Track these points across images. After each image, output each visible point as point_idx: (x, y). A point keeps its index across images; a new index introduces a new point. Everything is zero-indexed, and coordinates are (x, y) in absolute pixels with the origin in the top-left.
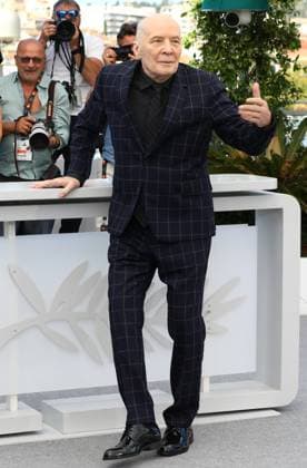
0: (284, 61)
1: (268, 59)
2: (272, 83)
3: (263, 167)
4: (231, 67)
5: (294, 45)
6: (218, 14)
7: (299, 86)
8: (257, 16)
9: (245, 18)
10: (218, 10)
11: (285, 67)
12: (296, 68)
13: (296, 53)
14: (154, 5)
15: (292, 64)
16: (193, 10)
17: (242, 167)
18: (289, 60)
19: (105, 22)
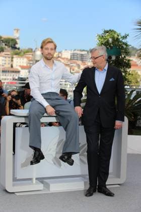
5: (129, 66)
7: (130, 80)
9: (114, 58)
11: (126, 74)
12: (129, 74)
14: (87, 51)
19: (71, 56)
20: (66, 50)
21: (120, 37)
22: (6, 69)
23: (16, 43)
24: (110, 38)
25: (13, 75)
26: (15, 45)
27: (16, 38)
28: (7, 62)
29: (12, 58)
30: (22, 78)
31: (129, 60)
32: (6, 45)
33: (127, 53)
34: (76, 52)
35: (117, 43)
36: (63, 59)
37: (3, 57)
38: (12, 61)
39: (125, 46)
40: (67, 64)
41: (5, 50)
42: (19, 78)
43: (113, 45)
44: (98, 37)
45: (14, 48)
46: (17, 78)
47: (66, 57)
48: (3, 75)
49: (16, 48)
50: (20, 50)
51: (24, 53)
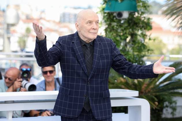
0: (144, 36)
1: (136, 35)
2: (138, 46)
3: (133, 86)
4: (118, 38)
5: (149, 28)
6: (112, 14)
8: (131, 14)
9: (126, 15)
10: (112, 11)
12: (150, 39)
13: (150, 32)
15: (148, 38)
16: (101, 11)
17: (123, 86)
18: (146, 36)
31: (149, 19)
33: (146, 7)
36: (49, 21)
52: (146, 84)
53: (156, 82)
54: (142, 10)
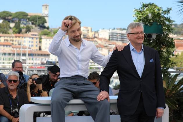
1: (163, 52)
9: (154, 36)
18: (171, 52)
19: (109, 36)
20: (103, 29)
21: (161, 12)
22: (33, 52)
23: (45, 21)
24: (150, 12)
25: (42, 59)
26: (43, 24)
27: (44, 15)
28: (35, 44)
29: (41, 39)
30: (51, 62)
31: (172, 39)
32: (32, 24)
33: (170, 30)
34: (115, 31)
35: (157, 19)
36: (101, 39)
37: (30, 38)
38: (40, 42)
39: (167, 23)
40: (105, 45)
41: (32, 30)
42: (47, 61)
43: (153, 21)
44: (135, 12)
45: (42, 27)
46: (45, 62)
47: (104, 37)
48: (30, 59)
49: (45, 27)
50: (50, 29)
51: (54, 33)
52: (169, 91)
53: (178, 89)
54: (167, 33)
